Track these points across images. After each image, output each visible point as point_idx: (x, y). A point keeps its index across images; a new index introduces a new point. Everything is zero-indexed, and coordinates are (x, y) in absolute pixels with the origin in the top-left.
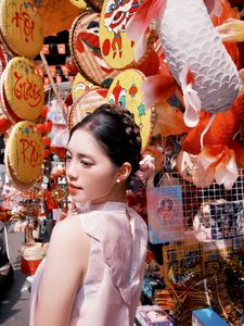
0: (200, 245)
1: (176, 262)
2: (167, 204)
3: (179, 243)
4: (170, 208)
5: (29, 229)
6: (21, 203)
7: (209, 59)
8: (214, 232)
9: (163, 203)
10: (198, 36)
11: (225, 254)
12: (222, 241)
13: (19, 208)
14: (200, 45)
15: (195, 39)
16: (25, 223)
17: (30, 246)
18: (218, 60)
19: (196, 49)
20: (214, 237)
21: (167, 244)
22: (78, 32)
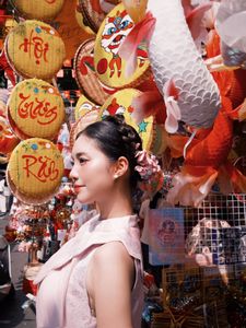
0: (201, 269)
1: (175, 285)
2: (168, 226)
3: (179, 266)
4: (172, 230)
5: (33, 250)
6: (27, 222)
7: (192, 76)
8: (215, 256)
9: (164, 225)
10: (182, 55)
11: (226, 279)
12: (224, 266)
13: (25, 227)
14: (184, 64)
15: (179, 58)
16: (30, 243)
17: (33, 265)
18: (200, 78)
19: (180, 68)
20: (215, 262)
21: (167, 266)
22: (82, 56)
